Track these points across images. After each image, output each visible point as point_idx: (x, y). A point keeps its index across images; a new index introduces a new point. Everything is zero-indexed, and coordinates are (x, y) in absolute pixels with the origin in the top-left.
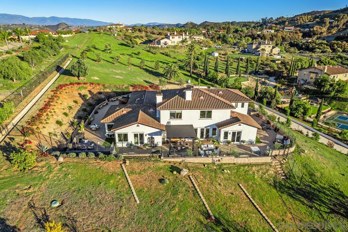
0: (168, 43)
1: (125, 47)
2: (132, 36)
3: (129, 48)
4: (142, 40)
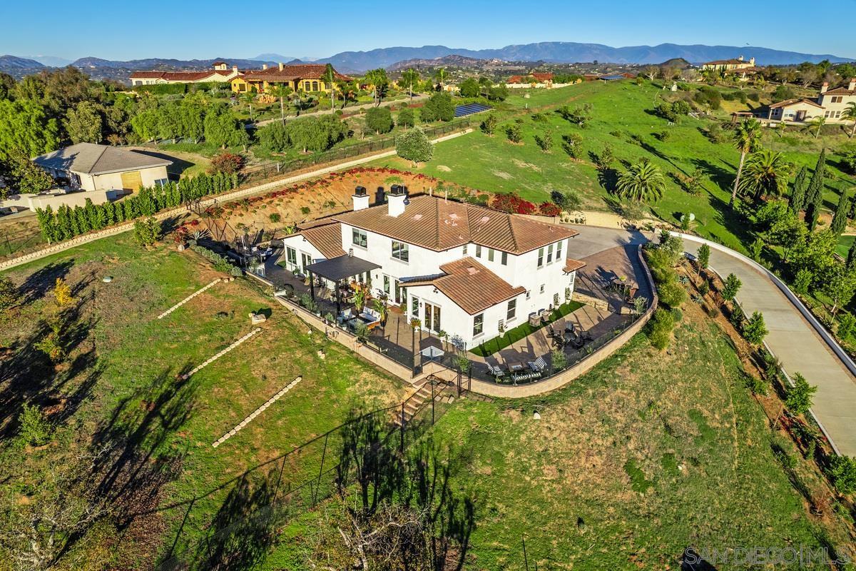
0: (809, 117)
1: (656, 117)
2: (722, 92)
3: (663, 120)
4: (748, 105)
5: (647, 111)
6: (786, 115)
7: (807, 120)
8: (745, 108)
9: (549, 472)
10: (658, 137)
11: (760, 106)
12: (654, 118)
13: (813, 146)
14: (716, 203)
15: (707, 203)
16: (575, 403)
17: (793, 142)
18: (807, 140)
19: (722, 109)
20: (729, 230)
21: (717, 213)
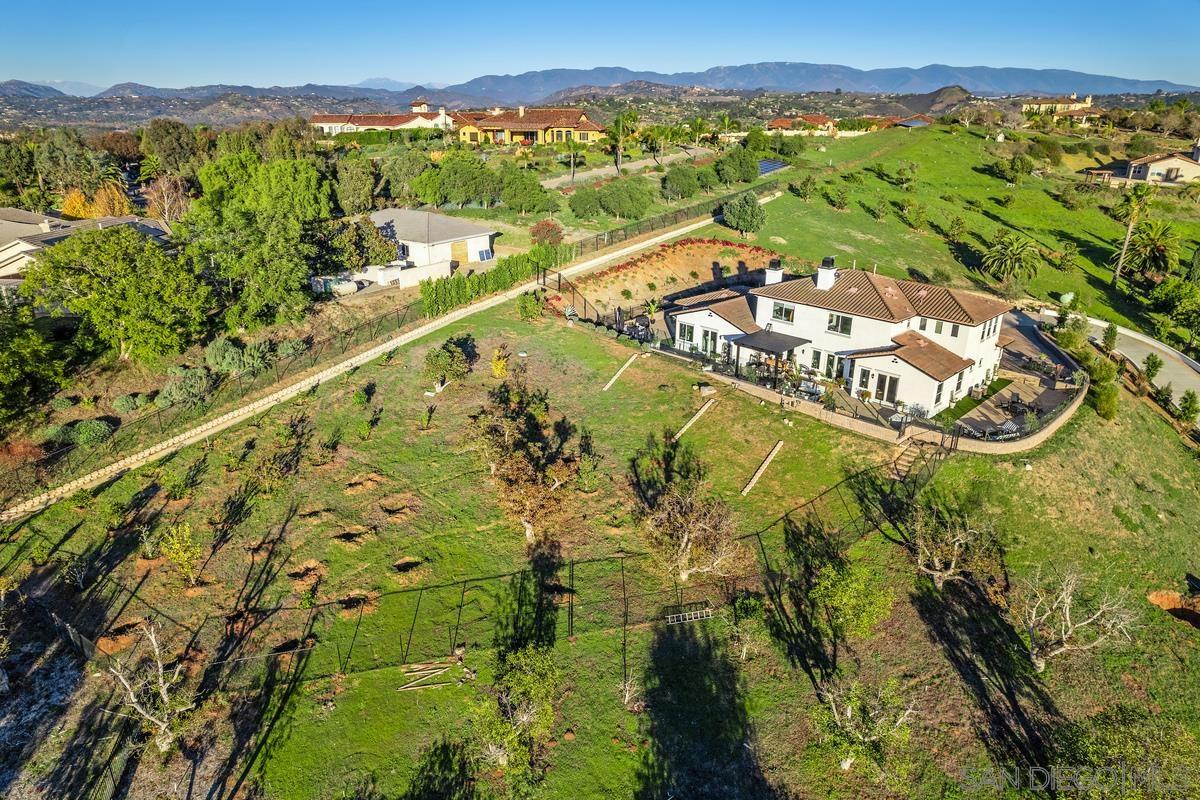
0: (1182, 176)
1: (989, 177)
2: (1062, 143)
3: (999, 181)
4: (1097, 159)
5: (975, 169)
6: (1153, 174)
7: (1179, 179)
8: (1093, 164)
9: (1053, 513)
10: (998, 202)
11: (1111, 161)
12: (986, 178)
13: (1194, 213)
14: (1094, 281)
15: (1084, 281)
16: (1054, 459)
17: (1168, 208)
18: (1185, 206)
19: (1063, 164)
20: (1117, 311)
21: (1098, 293)
